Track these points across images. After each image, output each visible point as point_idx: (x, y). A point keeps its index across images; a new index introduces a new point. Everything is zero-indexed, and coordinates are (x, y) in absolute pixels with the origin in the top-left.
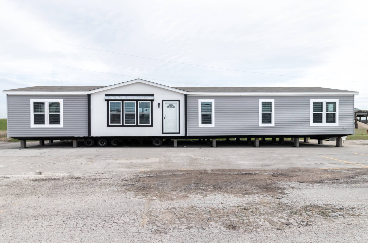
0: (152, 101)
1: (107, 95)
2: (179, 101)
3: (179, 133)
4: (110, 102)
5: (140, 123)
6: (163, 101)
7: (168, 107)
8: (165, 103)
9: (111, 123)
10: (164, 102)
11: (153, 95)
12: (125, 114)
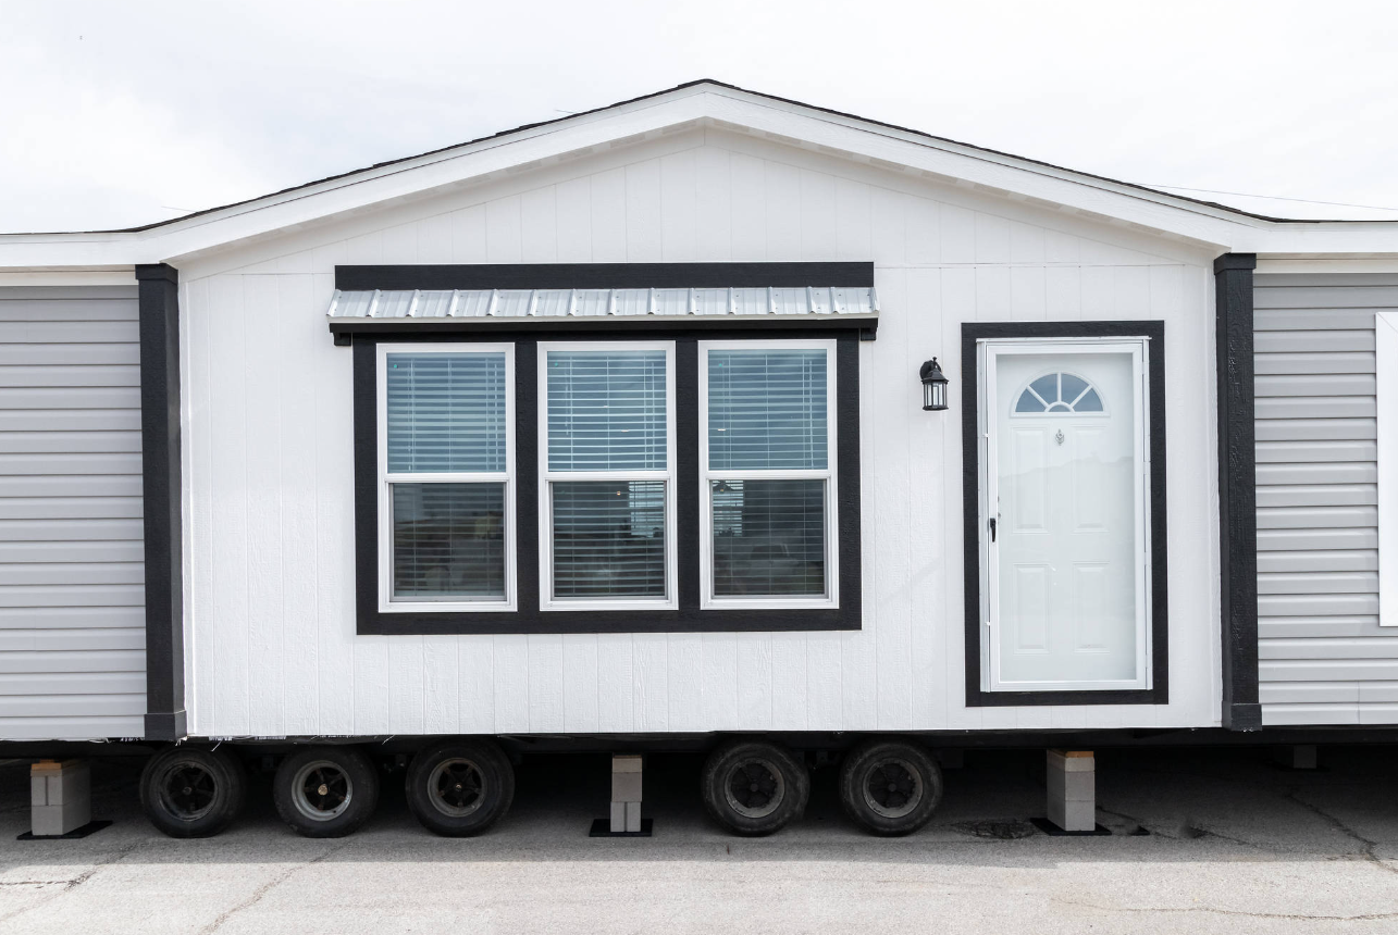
0: (855, 332)
1: (351, 278)
2: (1154, 331)
3: (1158, 693)
4: (391, 360)
5: (721, 589)
6: (972, 334)
7: (1027, 403)
8: (1000, 358)
9: (405, 582)
10: (988, 349)
11: (858, 275)
12: (558, 488)
